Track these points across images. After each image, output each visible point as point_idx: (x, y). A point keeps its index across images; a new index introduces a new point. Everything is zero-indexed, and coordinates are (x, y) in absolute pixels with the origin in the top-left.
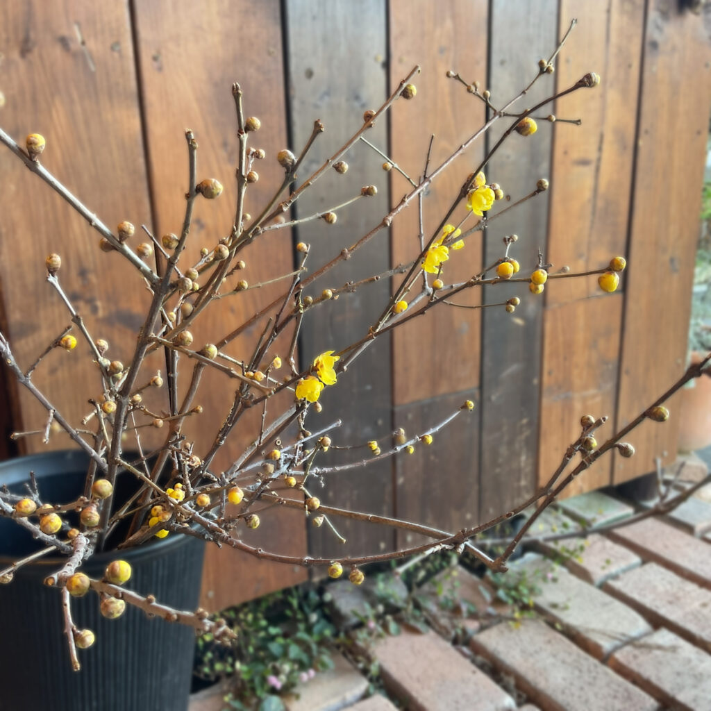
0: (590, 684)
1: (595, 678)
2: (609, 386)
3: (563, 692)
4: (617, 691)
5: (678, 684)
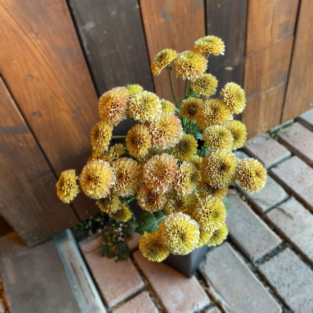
0: (254, 231)
1: (256, 228)
2: (283, 84)
3: (241, 236)
4: (265, 236)
5: (293, 231)
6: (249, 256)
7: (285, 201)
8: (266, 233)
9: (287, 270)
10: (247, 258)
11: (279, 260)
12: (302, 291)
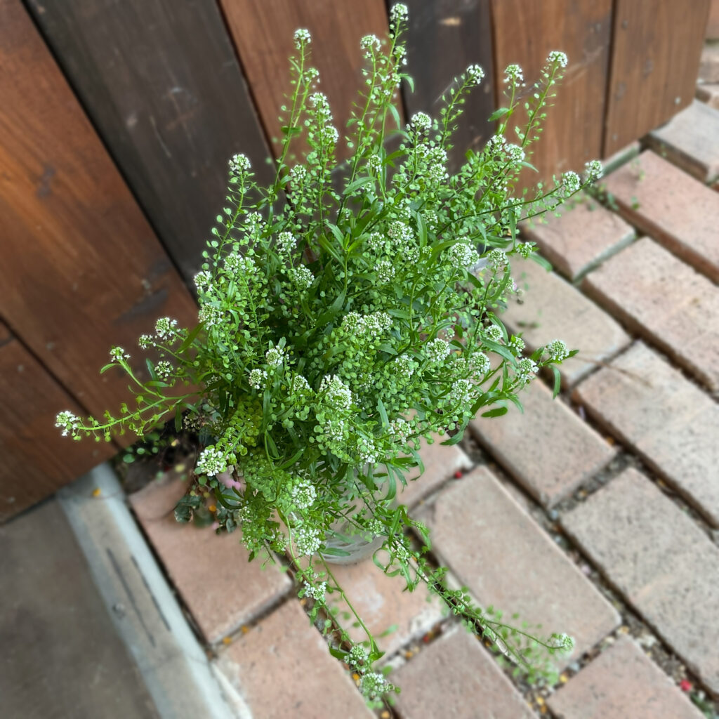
0: (546, 433)
1: (553, 425)
3: (517, 448)
4: (573, 442)
5: (642, 426)
6: (538, 493)
7: (623, 351)
8: (577, 435)
9: (630, 521)
10: (534, 500)
11: (609, 499)
12: (667, 570)
